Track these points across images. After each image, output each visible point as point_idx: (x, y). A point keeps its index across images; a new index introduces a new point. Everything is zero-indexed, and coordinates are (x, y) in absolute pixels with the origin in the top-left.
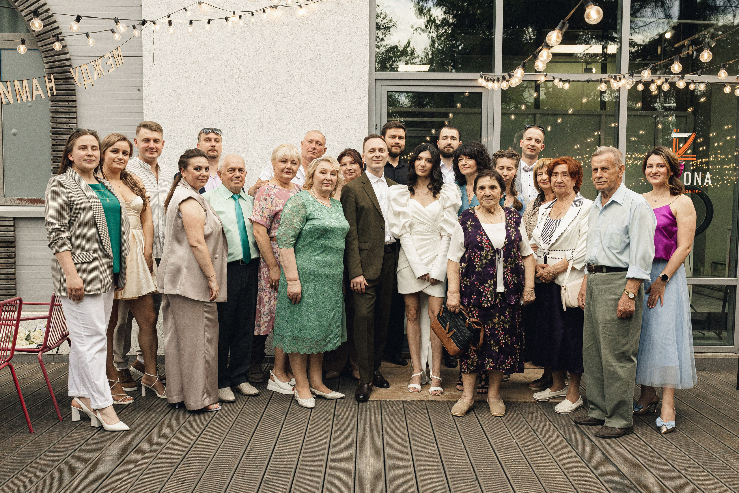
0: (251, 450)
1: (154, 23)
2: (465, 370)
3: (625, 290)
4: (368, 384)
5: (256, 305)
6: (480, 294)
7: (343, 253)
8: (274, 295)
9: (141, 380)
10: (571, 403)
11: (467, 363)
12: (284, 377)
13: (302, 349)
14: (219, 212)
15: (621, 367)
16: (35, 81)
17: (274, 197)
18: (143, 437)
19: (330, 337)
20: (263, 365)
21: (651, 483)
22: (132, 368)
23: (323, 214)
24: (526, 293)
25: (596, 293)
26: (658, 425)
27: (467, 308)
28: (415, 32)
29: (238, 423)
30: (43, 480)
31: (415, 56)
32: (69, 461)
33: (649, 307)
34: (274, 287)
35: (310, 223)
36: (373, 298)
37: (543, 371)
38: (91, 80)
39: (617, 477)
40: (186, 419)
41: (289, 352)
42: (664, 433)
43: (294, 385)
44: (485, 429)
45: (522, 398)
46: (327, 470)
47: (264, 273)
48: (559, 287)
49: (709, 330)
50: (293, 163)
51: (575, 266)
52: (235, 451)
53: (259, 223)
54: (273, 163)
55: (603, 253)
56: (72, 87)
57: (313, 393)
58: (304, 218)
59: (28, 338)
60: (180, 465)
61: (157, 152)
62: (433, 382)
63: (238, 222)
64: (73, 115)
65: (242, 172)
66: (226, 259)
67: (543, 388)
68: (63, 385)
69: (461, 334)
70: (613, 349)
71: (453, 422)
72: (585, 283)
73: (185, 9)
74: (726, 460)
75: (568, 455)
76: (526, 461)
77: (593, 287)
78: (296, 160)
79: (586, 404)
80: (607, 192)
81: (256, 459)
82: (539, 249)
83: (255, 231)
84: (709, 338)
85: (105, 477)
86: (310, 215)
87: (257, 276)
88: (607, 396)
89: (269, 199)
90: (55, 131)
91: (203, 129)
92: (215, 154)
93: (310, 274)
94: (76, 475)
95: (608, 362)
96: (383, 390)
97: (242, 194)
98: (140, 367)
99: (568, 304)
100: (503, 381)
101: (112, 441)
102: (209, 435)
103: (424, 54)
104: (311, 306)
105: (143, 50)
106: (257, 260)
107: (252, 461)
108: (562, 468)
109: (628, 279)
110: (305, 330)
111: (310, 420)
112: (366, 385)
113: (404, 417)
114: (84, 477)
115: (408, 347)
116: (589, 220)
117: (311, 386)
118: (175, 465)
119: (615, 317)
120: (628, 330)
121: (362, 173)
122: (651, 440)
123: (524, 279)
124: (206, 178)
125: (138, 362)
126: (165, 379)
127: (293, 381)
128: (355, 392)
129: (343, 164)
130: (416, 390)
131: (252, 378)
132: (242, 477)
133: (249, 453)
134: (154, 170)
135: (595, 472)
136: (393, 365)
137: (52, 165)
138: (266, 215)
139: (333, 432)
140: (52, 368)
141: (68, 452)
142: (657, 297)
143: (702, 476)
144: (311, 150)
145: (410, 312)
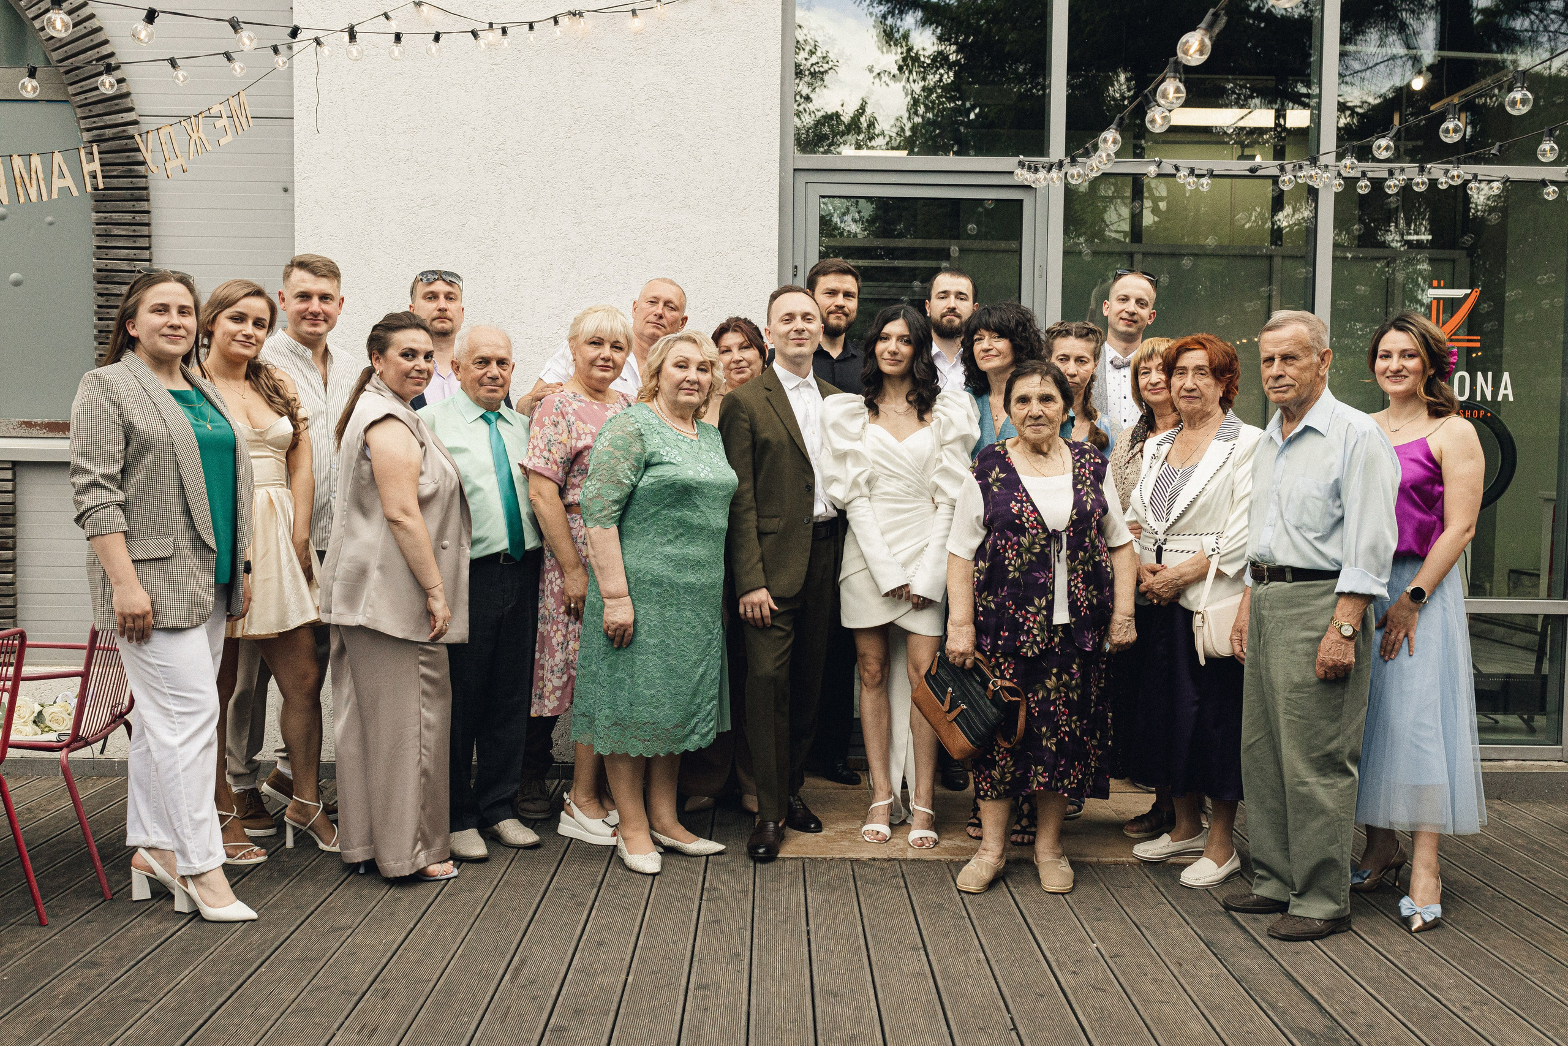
0: (523, 962)
1: (318, 41)
2: (986, 792)
3: (1332, 618)
4: (776, 823)
5: (534, 652)
6: (1016, 628)
7: (723, 538)
8: (574, 630)
9: (284, 814)
10: (1214, 865)
11: (990, 776)
12: (594, 807)
13: (634, 746)
14: (453, 450)
15: (1324, 786)
16: (58, 158)
17: (573, 419)
18: (287, 935)
19: (696, 720)
20: (547, 782)
21: (1393, 1038)
22: (265, 788)
23: (680, 454)
24: (1115, 627)
25: (1273, 624)
26: (1405, 912)
27: (989, 658)
28: (877, 80)
29: (493, 906)
30: (65, 1026)
31: (877, 132)
32: (125, 985)
33: (1382, 657)
34: (575, 613)
35: (653, 472)
36: (788, 636)
37: (1153, 798)
38: (181, 161)
39: (1318, 1024)
40: (380, 897)
41: (606, 752)
42: (1418, 931)
43: (616, 826)
44: (1029, 920)
45: (1108, 855)
46: (688, 1008)
47: (552, 582)
48: (1189, 615)
49: (1506, 711)
50: (616, 346)
51: (1223, 569)
52: (486, 966)
53: (541, 475)
54: (571, 347)
55: (1286, 538)
56: (141, 182)
57: (657, 843)
58: (639, 463)
59: (38, 720)
60: (367, 996)
61: (326, 321)
62: (916, 821)
63: (498, 470)
64: (143, 243)
65: (505, 366)
66: (468, 551)
67: (1154, 834)
68: (115, 822)
69: (978, 714)
70: (1307, 748)
71: (961, 904)
72: (1246, 604)
73: (387, 17)
74: (1557, 990)
75: (1211, 976)
76: (1119, 988)
77: (1264, 612)
78: (622, 340)
79: (1248, 867)
80: (1293, 409)
81: (532, 983)
82: (1144, 533)
83: (532, 492)
84: (1506, 730)
85: (201, 1021)
86: (653, 454)
87: (537, 590)
88: (1294, 849)
89: (563, 423)
90: (104, 277)
91: (422, 274)
92: (447, 325)
93: (654, 584)
94: (138, 1015)
95: (1297, 776)
96: (809, 837)
97: (503, 410)
98: (283, 785)
99: (1210, 649)
100: (1067, 818)
101: (219, 943)
102: (430, 932)
103: (895, 130)
104: (653, 654)
105: (296, 104)
106: (538, 553)
107: (524, 986)
108: (1200, 1004)
109: (1340, 594)
110: (640, 705)
111: (651, 900)
112: (771, 825)
113: (854, 894)
114: (157, 1021)
115: (862, 746)
116: (1254, 470)
117: (652, 827)
118: (355, 994)
119: (1312, 678)
120: (1340, 706)
121: (763, 369)
122: (1390, 944)
123: (1112, 597)
124: (425, 376)
125: (280, 776)
126: (335, 811)
127: (614, 817)
128: (748, 839)
129: (723, 349)
130: (880, 836)
131: (525, 810)
132: (502, 1022)
133: (518, 970)
134: (319, 359)
135: (1270, 1013)
136: (830, 784)
137: (96, 349)
138: (557, 457)
139: (701, 925)
140: (93, 787)
141: (123, 967)
142: (1402, 635)
143: (1503, 1023)
144: (654, 319)
145: (868, 668)
